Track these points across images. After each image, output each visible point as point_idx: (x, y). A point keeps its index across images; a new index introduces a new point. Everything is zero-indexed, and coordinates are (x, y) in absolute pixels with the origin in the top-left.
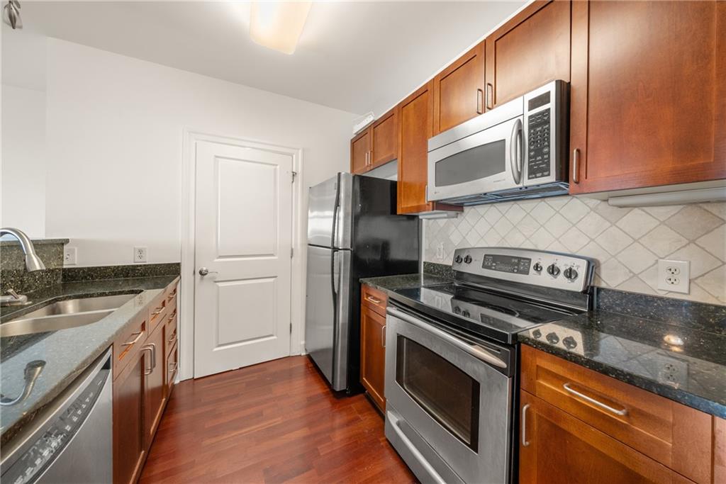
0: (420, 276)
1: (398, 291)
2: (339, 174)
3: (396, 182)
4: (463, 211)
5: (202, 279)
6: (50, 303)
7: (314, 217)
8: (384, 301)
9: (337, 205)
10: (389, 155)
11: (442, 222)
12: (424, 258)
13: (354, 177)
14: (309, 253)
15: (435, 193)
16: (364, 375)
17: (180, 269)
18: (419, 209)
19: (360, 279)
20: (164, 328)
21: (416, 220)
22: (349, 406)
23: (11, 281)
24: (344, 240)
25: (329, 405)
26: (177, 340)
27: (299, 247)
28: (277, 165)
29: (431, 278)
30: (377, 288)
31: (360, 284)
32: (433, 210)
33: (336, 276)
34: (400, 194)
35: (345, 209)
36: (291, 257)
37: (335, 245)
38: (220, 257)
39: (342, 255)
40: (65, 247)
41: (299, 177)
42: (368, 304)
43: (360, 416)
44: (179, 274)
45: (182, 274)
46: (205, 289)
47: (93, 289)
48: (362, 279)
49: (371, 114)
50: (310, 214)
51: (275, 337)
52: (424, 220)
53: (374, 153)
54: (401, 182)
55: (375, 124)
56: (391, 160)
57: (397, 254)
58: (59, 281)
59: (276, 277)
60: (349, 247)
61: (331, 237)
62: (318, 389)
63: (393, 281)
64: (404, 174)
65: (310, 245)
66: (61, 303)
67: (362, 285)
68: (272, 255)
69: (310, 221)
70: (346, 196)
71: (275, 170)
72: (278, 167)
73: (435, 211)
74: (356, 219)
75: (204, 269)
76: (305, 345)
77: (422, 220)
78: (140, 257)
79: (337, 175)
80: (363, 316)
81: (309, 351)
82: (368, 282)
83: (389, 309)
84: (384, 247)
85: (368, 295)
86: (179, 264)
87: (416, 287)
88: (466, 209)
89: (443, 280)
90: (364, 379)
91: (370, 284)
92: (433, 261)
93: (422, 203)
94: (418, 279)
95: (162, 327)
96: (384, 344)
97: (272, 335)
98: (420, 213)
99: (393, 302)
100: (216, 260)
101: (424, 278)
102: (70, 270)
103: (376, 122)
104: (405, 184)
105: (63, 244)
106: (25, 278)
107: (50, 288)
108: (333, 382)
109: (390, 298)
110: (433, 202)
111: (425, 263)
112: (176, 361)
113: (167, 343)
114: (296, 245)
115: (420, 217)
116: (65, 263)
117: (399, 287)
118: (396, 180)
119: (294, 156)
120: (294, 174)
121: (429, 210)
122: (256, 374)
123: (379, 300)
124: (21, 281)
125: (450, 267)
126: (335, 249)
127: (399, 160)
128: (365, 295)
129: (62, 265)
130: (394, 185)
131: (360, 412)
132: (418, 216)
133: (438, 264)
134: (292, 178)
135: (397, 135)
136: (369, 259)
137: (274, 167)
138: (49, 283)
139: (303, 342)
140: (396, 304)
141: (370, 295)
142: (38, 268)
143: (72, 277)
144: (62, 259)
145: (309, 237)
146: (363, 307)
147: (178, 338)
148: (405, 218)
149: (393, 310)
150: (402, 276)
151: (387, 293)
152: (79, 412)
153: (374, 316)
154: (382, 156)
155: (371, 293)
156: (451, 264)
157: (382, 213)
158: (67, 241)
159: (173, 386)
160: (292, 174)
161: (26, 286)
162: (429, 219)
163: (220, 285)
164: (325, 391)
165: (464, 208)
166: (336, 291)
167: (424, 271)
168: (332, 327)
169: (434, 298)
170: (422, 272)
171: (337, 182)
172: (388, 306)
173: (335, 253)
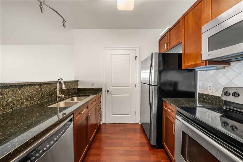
0: (196, 100)
1: (182, 108)
2: (152, 53)
3: (182, 54)
4: (230, 65)
5: (108, 93)
6: (71, 97)
7: (143, 73)
8: (174, 112)
9: (151, 66)
10: (177, 41)
11: (212, 72)
12: (199, 91)
13: (159, 54)
14: (141, 86)
15: (208, 55)
16: (164, 142)
17: (102, 89)
18: (196, 65)
19: (162, 99)
20: (96, 107)
21: (193, 72)
22: (157, 153)
23: (66, 91)
24: (155, 81)
25: (148, 149)
26: (101, 111)
27: (138, 83)
28: (130, 54)
29: (204, 102)
30: (170, 105)
31: (162, 101)
32: (206, 65)
33: (151, 95)
34: (184, 59)
35: (155, 68)
36: (135, 87)
37: (150, 83)
38: (113, 86)
39: (154, 88)
40: (78, 82)
41: (138, 58)
42: (166, 111)
43: (162, 160)
44: (102, 91)
45: (103, 91)
46: (109, 96)
47: (81, 94)
48: (163, 99)
49: (168, 26)
50: (142, 72)
51: (129, 115)
52: (199, 72)
53: (169, 43)
54: (184, 54)
55: (170, 30)
56: (179, 44)
57: (182, 87)
58: (77, 91)
59: (130, 94)
60: (157, 85)
61: (149, 80)
62: (144, 141)
63: (180, 102)
64: (186, 49)
65: (142, 83)
66: (73, 97)
67: (163, 101)
68: (128, 86)
69: (142, 74)
70: (155, 63)
71: (129, 56)
72: (130, 55)
73: (208, 66)
74: (160, 73)
75: (108, 90)
76: (140, 120)
77: (197, 71)
78: (93, 85)
79: (151, 54)
80: (164, 115)
81: (142, 123)
82: (166, 101)
83: (177, 116)
84: (175, 84)
85: (166, 107)
86: (102, 88)
87: (194, 107)
88: (232, 64)
89: (213, 104)
90: (164, 143)
91: (167, 102)
92: (205, 93)
93: (198, 62)
94: (195, 102)
95: (95, 107)
96: (174, 132)
97: (129, 114)
98: (196, 68)
99: (179, 113)
100: (112, 87)
101: (199, 101)
102: (79, 88)
103: (170, 29)
104: (186, 54)
105: (77, 82)
106: (69, 90)
107: (75, 93)
108: (150, 140)
109: (178, 111)
110: (206, 61)
111: (199, 93)
112: (101, 117)
113: (97, 112)
114: (137, 83)
115: (196, 70)
116: (78, 86)
117: (183, 106)
118: (182, 53)
119: (136, 50)
120: (136, 57)
121: (203, 66)
122: (123, 127)
123: (172, 110)
124: (68, 91)
125: (220, 97)
126: (151, 85)
127: (183, 43)
128: (165, 106)
129: (77, 87)
130: (180, 55)
131: (162, 159)
132: (195, 70)
133: (209, 95)
134: (135, 58)
135: (182, 31)
136: (166, 90)
137: (129, 55)
138: (74, 92)
139: (140, 119)
140: (181, 115)
141: (167, 107)
142: (64, 88)
143: (79, 90)
144: (77, 85)
145: (141, 80)
146: (164, 112)
147: (102, 110)
148: (187, 71)
149: (179, 118)
150: (185, 99)
151: (176, 108)
152: (58, 137)
153: (169, 117)
154: (174, 43)
155: (167, 106)
156: (220, 96)
157: (173, 69)
158: (78, 81)
159: (100, 125)
160: (135, 57)
161: (69, 92)
162: (202, 71)
163: (113, 95)
164: (147, 142)
165: (231, 63)
166: (151, 102)
167: (199, 98)
168: (149, 115)
169: (206, 113)
170: (198, 98)
171: (151, 57)
172: (176, 115)
173: (151, 86)
